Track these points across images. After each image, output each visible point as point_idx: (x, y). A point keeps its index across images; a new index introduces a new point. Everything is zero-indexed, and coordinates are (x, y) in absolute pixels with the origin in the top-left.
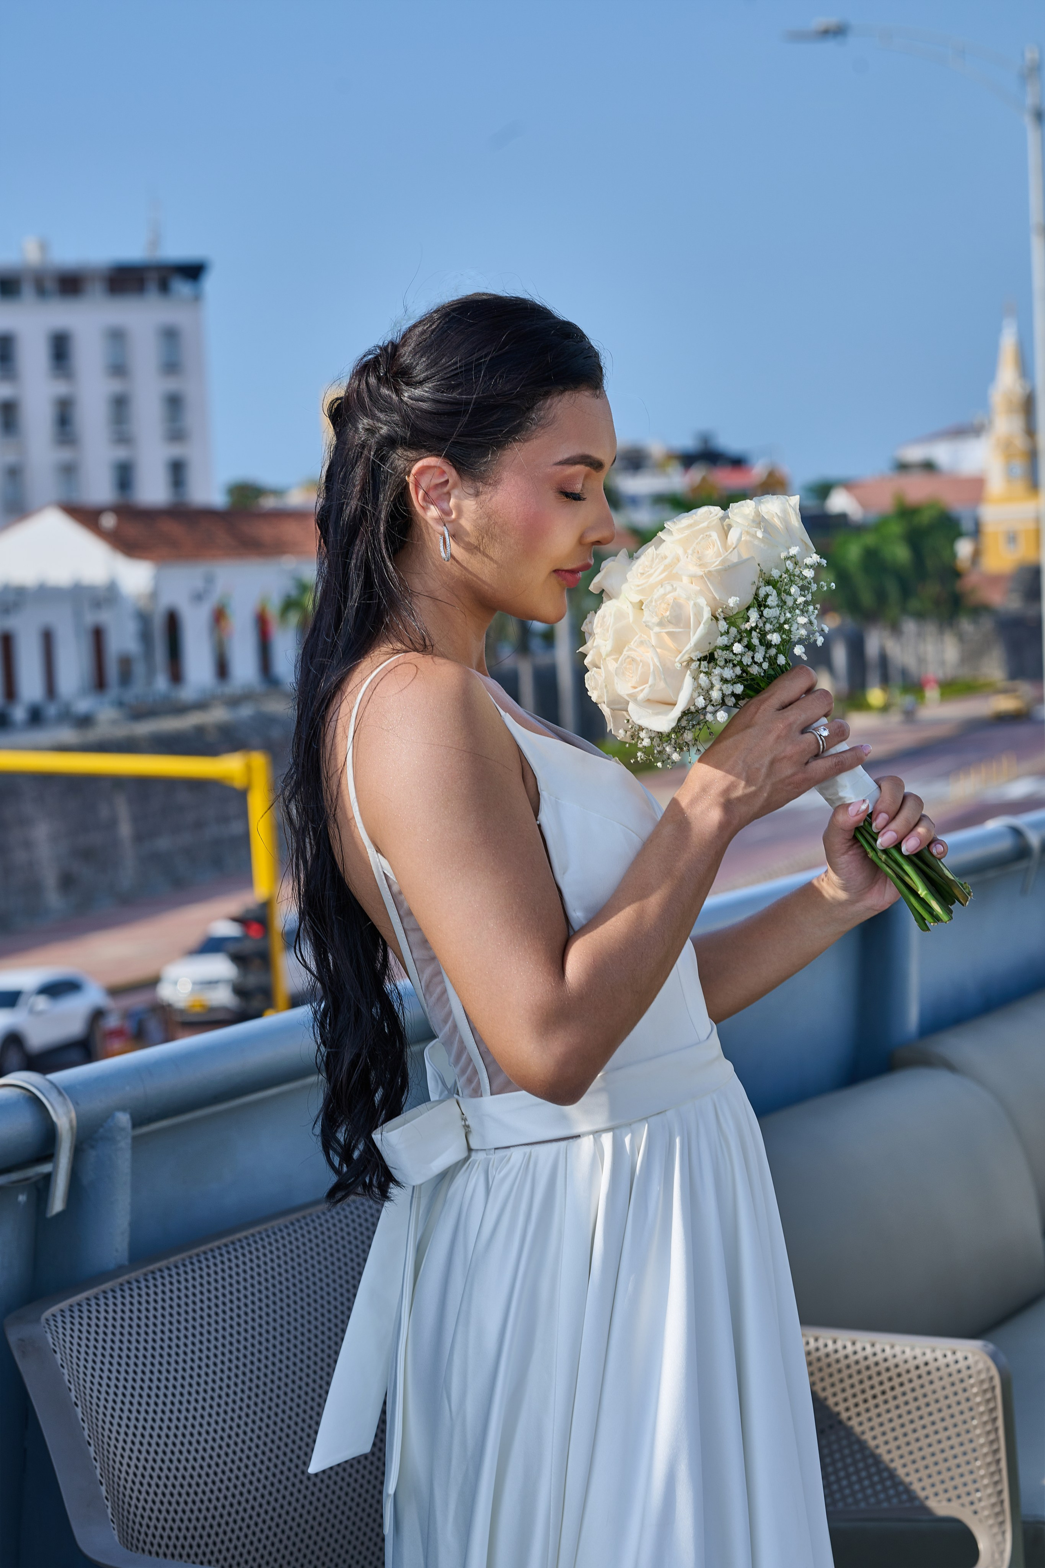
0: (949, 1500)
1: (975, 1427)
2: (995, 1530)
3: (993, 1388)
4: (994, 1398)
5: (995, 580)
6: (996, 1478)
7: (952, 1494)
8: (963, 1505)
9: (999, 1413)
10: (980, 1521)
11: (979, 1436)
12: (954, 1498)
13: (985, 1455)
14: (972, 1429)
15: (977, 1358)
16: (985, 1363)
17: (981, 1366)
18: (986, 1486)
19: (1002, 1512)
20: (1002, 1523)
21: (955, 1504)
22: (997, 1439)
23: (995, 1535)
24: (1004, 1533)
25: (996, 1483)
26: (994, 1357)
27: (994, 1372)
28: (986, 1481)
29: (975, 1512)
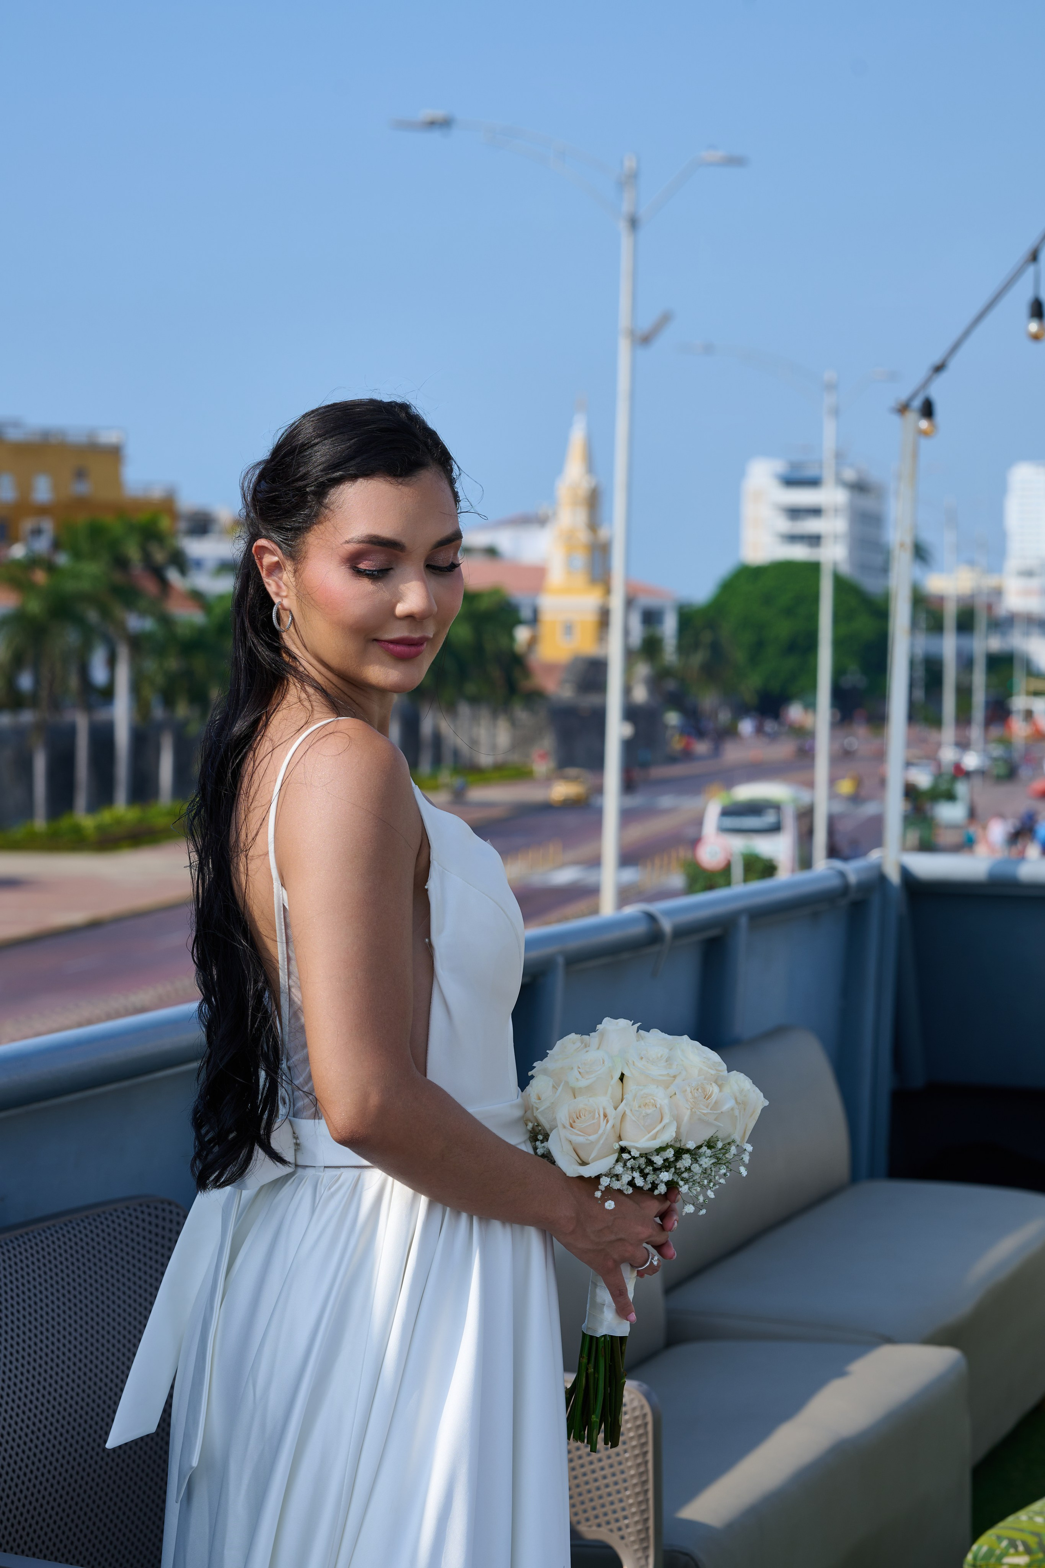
0: (599, 1525)
1: (627, 1459)
2: (640, 1554)
3: (646, 1424)
4: (646, 1433)
5: (551, 668)
6: (643, 1507)
7: (602, 1520)
8: (611, 1531)
9: (650, 1448)
10: (626, 1545)
11: (630, 1468)
12: (603, 1524)
13: (635, 1485)
14: (624, 1461)
15: (632, 1396)
16: (640, 1401)
17: (636, 1403)
18: (634, 1514)
19: (647, 1538)
20: (646, 1549)
21: (604, 1529)
22: (646, 1472)
23: (639, 1559)
24: (647, 1557)
25: (643, 1512)
26: (648, 1396)
27: (647, 1409)
28: (634, 1510)
29: (622, 1538)
